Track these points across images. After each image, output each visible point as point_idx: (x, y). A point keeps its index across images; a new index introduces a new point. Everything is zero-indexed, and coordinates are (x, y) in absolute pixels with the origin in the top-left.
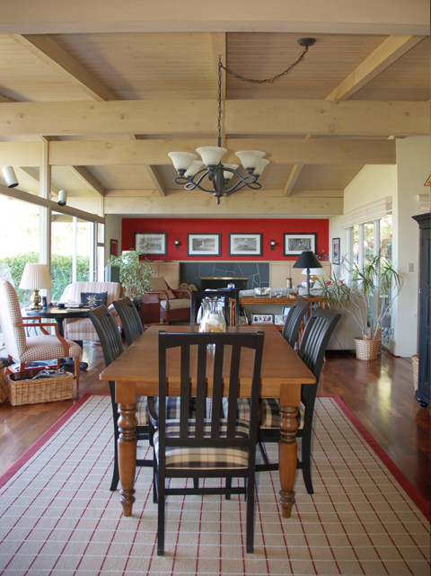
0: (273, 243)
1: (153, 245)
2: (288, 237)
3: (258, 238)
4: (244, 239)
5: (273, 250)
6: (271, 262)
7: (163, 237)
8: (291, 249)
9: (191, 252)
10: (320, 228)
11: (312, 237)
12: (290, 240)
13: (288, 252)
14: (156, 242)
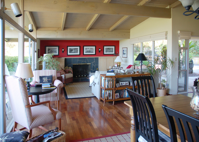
0: (100, 50)
1: (53, 51)
2: (105, 47)
3: (94, 47)
4: (89, 48)
5: (100, 52)
6: (99, 57)
7: (57, 48)
8: (106, 52)
9: (69, 54)
10: (116, 44)
11: (114, 47)
12: (106, 48)
13: (105, 53)
14: (55, 50)
